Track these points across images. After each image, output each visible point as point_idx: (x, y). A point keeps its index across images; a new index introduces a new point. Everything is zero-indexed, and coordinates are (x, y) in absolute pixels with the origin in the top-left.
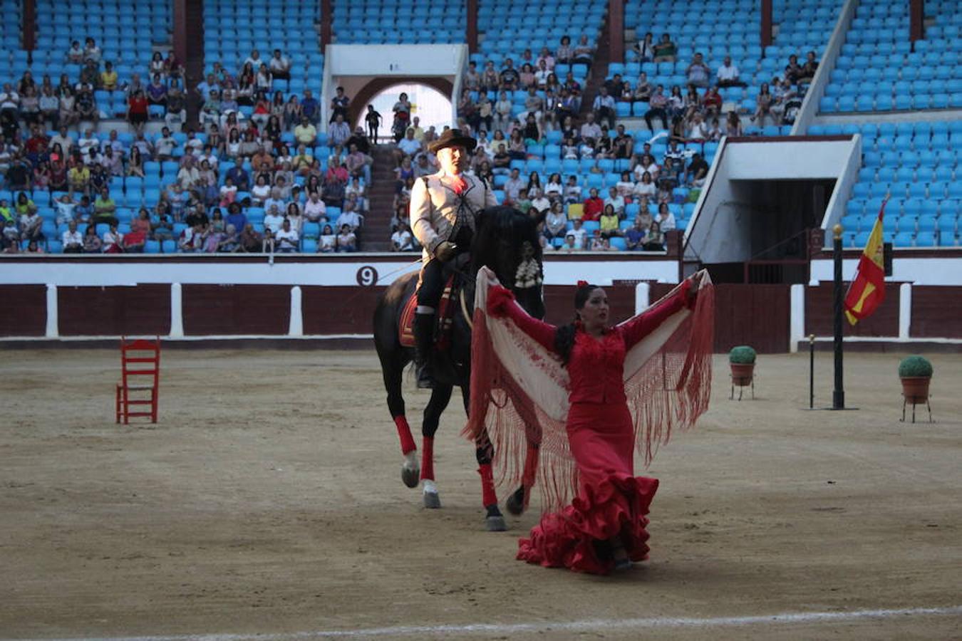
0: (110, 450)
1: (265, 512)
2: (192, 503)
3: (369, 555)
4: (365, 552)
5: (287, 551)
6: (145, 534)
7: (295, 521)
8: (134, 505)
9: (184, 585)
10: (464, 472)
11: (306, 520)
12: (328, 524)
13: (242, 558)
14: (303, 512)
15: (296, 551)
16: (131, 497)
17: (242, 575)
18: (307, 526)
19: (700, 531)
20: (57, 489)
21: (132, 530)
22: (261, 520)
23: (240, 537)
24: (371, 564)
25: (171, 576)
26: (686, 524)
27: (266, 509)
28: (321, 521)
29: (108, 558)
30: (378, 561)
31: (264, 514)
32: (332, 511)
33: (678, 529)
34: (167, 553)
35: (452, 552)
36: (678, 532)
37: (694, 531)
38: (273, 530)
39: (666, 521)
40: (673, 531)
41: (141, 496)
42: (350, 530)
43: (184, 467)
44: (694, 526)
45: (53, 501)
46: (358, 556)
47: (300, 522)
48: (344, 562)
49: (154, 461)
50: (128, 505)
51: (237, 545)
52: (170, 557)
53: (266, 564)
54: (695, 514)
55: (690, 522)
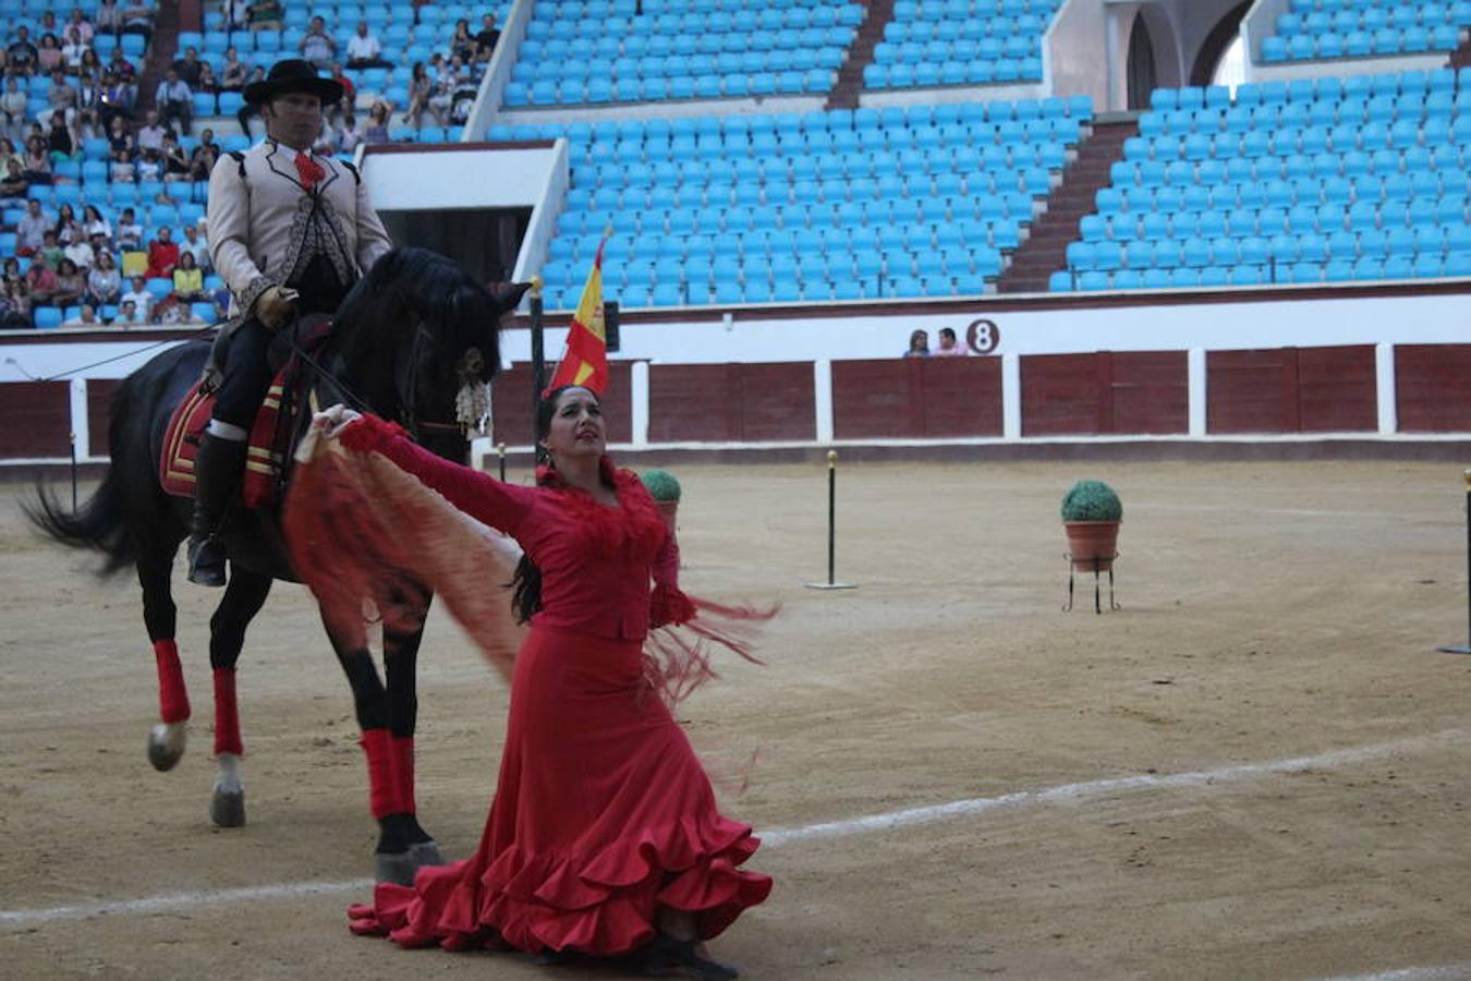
19: (336, 748)
26: (316, 739)
33: (303, 748)
36: (302, 752)
37: (329, 748)
39: (285, 736)
40: (296, 750)
44: (327, 742)
54: (331, 724)
55: (322, 736)
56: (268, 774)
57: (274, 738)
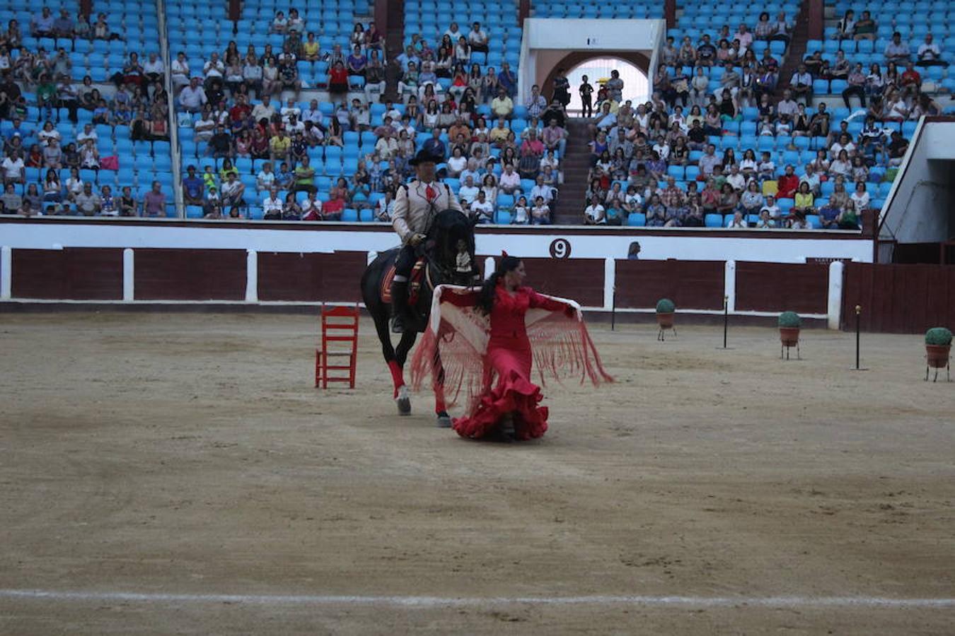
0: (310, 413)
1: (463, 478)
2: (390, 468)
3: (565, 525)
4: (561, 522)
5: (485, 518)
6: (347, 496)
7: (492, 488)
8: (336, 468)
9: (386, 548)
10: (658, 445)
11: (502, 488)
12: (525, 493)
13: (440, 523)
14: (499, 480)
15: (492, 518)
16: (331, 459)
17: (443, 540)
18: (504, 494)
19: (895, 511)
20: (260, 451)
21: (333, 493)
22: (460, 487)
23: (439, 502)
24: (567, 533)
25: (373, 539)
26: (881, 505)
27: (463, 476)
28: (517, 490)
29: (311, 519)
30: (574, 530)
31: (461, 481)
32: (527, 481)
33: (873, 509)
34: (369, 516)
35: (648, 524)
36: (873, 512)
37: (889, 511)
38: (471, 497)
39: (861, 501)
40: (868, 511)
41: (341, 459)
42: (546, 499)
44: (889, 507)
45: (257, 461)
46: (554, 526)
47: (498, 490)
48: (542, 531)
49: (353, 425)
50: (330, 468)
51: (435, 510)
52: (370, 520)
53: (463, 530)
54: (891, 495)
55: (885, 502)
56: (850, 524)
57: (853, 502)
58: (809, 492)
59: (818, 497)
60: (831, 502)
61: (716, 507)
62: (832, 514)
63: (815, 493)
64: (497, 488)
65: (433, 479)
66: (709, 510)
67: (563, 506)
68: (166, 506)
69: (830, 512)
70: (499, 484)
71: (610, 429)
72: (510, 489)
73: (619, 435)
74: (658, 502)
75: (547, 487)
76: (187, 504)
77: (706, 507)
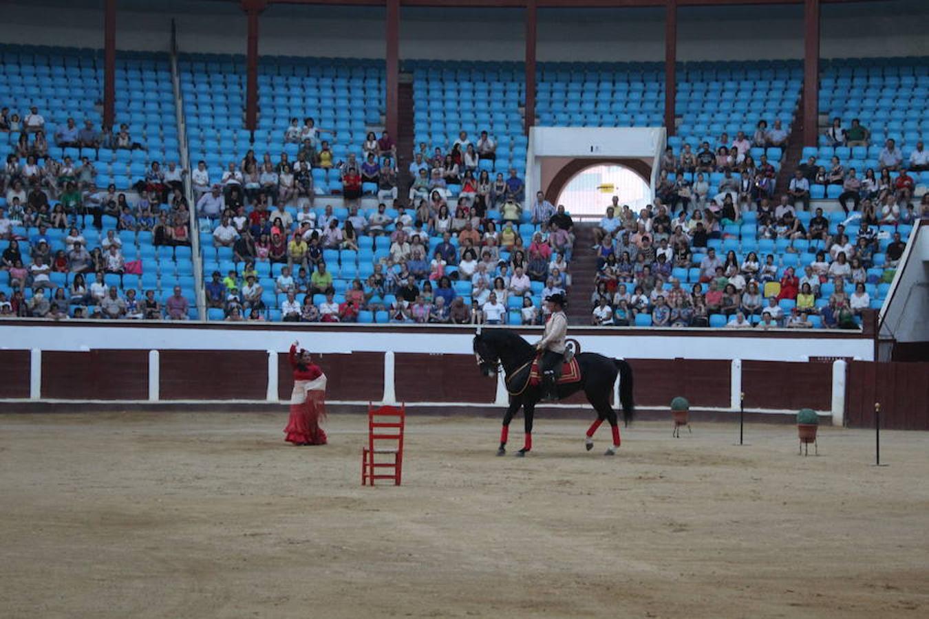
0: (369, 510)
1: (542, 574)
2: (467, 564)
6: (437, 592)
7: (574, 585)
8: (413, 564)
10: (717, 541)
11: (584, 584)
12: (608, 589)
14: (578, 576)
15: (586, 613)
16: (407, 556)
18: (588, 589)
20: (334, 547)
21: (422, 589)
22: (542, 582)
23: (527, 598)
27: (543, 572)
28: (599, 585)
29: (411, 614)
31: (541, 577)
32: (605, 576)
34: (465, 612)
38: (557, 592)
41: (416, 556)
42: (631, 595)
43: (443, 529)
45: (335, 558)
47: (581, 585)
49: (413, 521)
50: (408, 564)
51: (527, 606)
52: (468, 616)
58: (883, 587)
59: (892, 592)
60: (907, 596)
61: (800, 602)
62: (913, 608)
63: (888, 588)
64: (579, 583)
65: (515, 575)
66: (793, 605)
67: (649, 601)
68: (265, 602)
69: (910, 606)
70: (579, 580)
71: (664, 524)
72: (592, 584)
73: (675, 531)
74: (741, 597)
75: (627, 582)
76: (284, 600)
77: (790, 602)
